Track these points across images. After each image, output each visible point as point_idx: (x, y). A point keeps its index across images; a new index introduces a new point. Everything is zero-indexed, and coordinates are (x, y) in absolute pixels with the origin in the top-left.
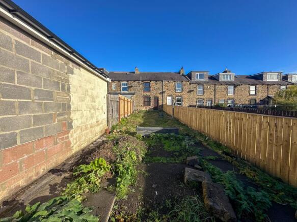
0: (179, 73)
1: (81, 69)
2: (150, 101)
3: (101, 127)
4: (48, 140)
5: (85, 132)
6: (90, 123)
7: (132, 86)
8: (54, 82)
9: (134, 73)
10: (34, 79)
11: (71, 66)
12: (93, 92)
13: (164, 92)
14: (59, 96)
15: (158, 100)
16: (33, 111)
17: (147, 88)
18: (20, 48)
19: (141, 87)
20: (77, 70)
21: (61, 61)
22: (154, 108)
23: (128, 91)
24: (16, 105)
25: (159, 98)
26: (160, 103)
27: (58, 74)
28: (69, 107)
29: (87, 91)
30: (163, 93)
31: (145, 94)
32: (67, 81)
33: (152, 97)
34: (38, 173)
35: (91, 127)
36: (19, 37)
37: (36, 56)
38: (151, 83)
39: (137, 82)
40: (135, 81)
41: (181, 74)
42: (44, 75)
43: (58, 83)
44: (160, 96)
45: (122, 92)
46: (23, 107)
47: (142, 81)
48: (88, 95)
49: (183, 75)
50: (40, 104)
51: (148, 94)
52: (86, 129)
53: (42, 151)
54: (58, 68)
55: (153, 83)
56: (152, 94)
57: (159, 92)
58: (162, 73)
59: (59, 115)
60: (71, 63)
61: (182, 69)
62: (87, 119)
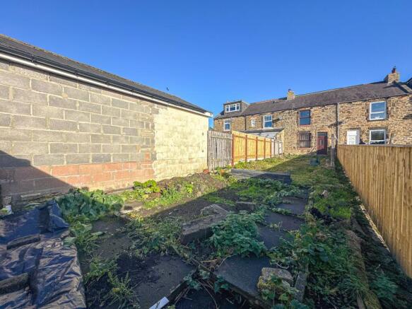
0: (386, 81)
1: (168, 108)
2: (310, 140)
3: (196, 166)
4: (133, 164)
5: (171, 166)
6: (179, 158)
7: (278, 120)
8: (139, 121)
9: (286, 98)
10: (123, 121)
11: (156, 107)
12: (184, 128)
13: (341, 123)
14: (143, 132)
15: (326, 138)
16: (122, 142)
17: (306, 119)
18: (114, 103)
19: (294, 118)
20: (162, 110)
21: (145, 105)
22: (319, 152)
23: (273, 126)
24: (111, 138)
25: (330, 134)
26: (331, 143)
27: (142, 115)
28: (153, 141)
29: (176, 128)
30: (337, 124)
31: (301, 129)
32: (152, 120)
33: (313, 133)
34: (124, 185)
35: (180, 163)
36: (114, 96)
37: (125, 105)
38: (312, 110)
39: (287, 111)
40: (283, 111)
41: (390, 83)
42: (131, 118)
43: (143, 123)
44: (331, 131)
45: (264, 128)
46: (115, 139)
47: (296, 109)
48: (176, 131)
49: (395, 84)
50: (127, 138)
51: (307, 128)
52: (173, 163)
53: (128, 171)
54: (142, 111)
55: (315, 111)
56: (314, 129)
57: (329, 123)
58: (342, 89)
59: (143, 147)
60: (156, 105)
61: (393, 71)
62: (175, 154)
